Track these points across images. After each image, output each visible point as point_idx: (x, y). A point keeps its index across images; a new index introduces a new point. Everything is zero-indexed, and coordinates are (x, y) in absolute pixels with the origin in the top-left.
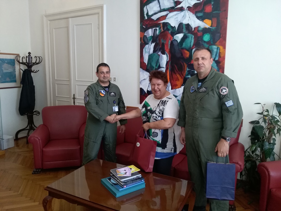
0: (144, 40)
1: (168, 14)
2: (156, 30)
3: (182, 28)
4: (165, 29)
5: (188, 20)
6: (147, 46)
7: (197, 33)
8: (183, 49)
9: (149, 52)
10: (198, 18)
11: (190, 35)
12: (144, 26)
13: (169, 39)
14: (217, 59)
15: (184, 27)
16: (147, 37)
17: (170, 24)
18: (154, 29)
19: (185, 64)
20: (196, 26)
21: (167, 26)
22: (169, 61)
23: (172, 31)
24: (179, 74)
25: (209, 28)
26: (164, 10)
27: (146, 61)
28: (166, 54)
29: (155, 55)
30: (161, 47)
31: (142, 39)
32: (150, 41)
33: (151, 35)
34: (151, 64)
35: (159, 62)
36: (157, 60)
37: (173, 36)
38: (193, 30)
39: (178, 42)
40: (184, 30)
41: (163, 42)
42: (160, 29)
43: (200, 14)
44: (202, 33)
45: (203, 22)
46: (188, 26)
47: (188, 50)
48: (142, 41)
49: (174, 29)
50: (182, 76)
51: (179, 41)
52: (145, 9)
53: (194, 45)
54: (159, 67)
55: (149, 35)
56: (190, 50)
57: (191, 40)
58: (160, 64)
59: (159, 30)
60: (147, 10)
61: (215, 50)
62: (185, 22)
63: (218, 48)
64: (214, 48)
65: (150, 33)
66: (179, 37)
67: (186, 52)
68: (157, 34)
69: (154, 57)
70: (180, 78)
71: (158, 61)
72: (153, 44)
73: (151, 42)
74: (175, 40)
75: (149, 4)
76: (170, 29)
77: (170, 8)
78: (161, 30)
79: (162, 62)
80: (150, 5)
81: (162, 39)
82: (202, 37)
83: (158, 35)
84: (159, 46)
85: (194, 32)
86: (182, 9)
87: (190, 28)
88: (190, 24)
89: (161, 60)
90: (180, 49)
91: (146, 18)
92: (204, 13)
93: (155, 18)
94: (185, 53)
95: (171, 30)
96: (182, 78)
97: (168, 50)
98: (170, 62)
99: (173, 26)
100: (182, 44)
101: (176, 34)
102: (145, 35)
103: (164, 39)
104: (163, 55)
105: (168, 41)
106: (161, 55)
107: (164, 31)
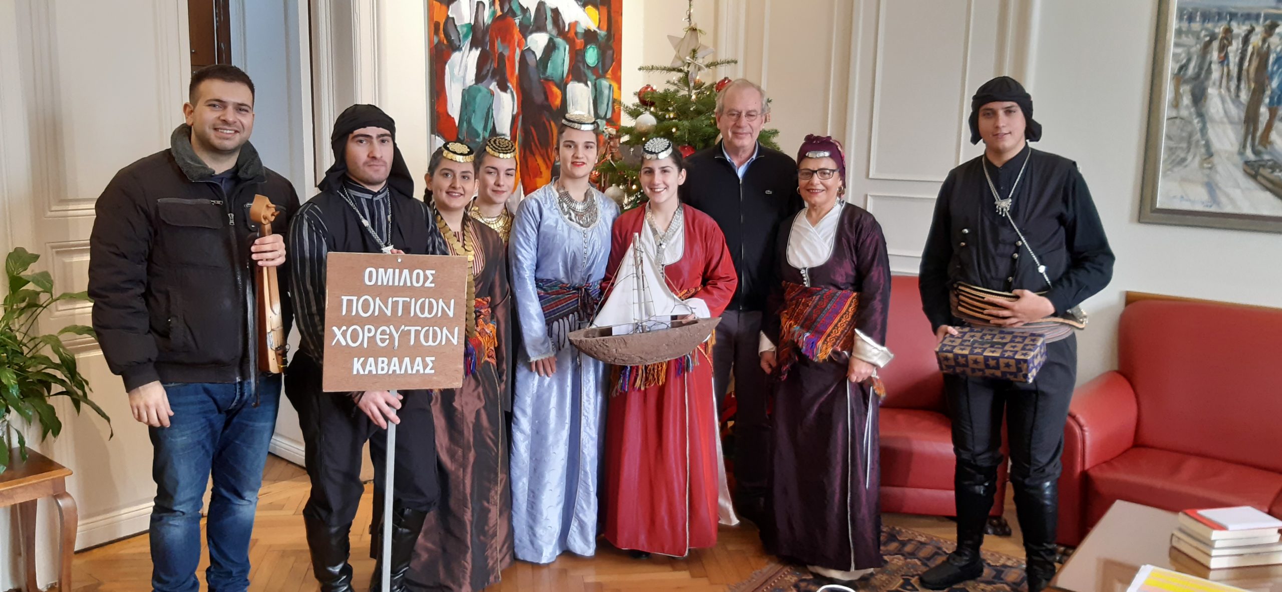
0: (447, 35)
2: (481, 5)
4: (506, 10)
6: (456, 56)
7: (574, 41)
8: (547, 80)
9: (464, 78)
11: (559, 41)
13: (516, 44)
14: (609, 116)
15: (549, 14)
16: (455, 26)
19: (553, 124)
20: (573, 20)
22: (518, 114)
24: (542, 156)
25: (595, 31)
27: (454, 109)
28: (509, 91)
29: (480, 90)
30: (496, 66)
33: (469, 22)
34: (469, 123)
35: (492, 116)
36: (486, 110)
37: (525, 37)
38: (567, 29)
39: (538, 58)
40: (550, 25)
41: (500, 50)
44: (582, 40)
45: (585, 11)
46: (556, 12)
47: (559, 87)
48: (442, 36)
49: (528, 15)
50: (547, 161)
53: (570, 71)
54: (494, 134)
55: (462, 18)
56: (563, 87)
57: (562, 59)
58: (495, 122)
59: (490, 7)
61: (606, 92)
63: (610, 86)
64: (605, 83)
65: (464, 11)
66: (538, 42)
67: (555, 90)
68: (485, 21)
69: (478, 99)
70: (543, 168)
71: (488, 115)
72: (476, 53)
74: (529, 49)
76: (519, 12)
78: (494, 8)
79: (499, 117)
81: (499, 39)
82: (583, 53)
84: (490, 61)
85: (569, 35)
87: (561, 22)
88: (560, 10)
89: (499, 110)
90: (542, 80)
94: (552, 92)
95: (520, 17)
96: (548, 167)
97: (515, 80)
98: (521, 117)
99: (526, 8)
100: (546, 67)
101: (531, 33)
102: (448, 16)
103: (503, 41)
104: (503, 94)
105: (514, 52)
106: (498, 93)
107: (503, 17)
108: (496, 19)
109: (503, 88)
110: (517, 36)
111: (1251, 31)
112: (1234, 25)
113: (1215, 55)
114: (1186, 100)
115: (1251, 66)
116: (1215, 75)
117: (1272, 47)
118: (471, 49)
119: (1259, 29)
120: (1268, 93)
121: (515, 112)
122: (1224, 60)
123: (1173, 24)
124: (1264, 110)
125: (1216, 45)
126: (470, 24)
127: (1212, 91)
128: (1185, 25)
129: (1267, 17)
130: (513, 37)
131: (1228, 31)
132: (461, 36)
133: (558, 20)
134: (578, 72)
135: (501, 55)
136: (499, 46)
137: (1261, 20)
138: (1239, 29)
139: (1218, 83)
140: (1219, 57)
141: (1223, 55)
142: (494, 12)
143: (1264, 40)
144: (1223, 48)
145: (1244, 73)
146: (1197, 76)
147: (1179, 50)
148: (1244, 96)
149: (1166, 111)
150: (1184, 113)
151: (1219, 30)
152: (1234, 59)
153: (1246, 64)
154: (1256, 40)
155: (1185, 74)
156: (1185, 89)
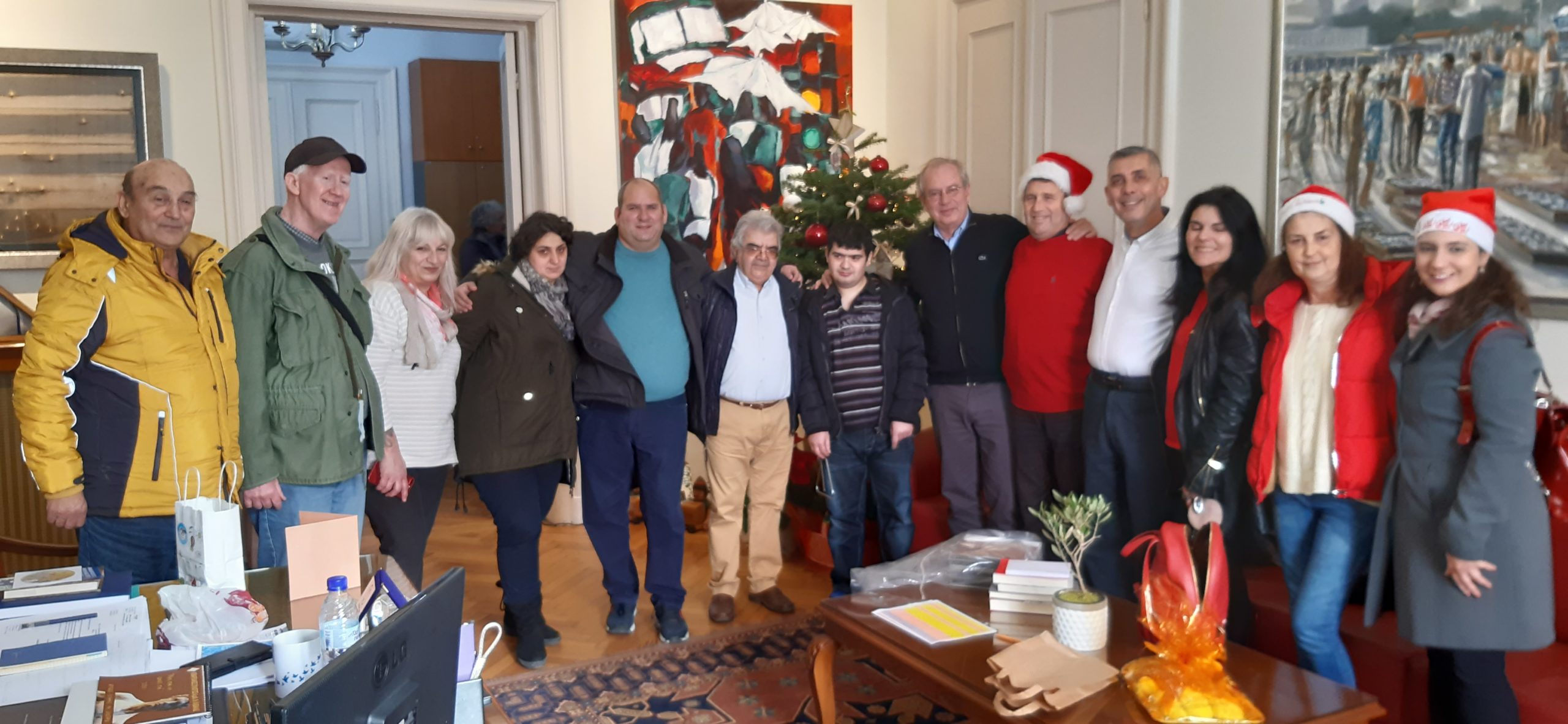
0: (636, 131)
1: (708, 60)
2: (674, 102)
3: (748, 105)
4: (703, 102)
5: (766, 87)
6: (646, 149)
7: (789, 126)
8: (756, 165)
9: (656, 168)
10: (791, 84)
11: (770, 127)
12: (633, 86)
13: (716, 132)
15: (756, 103)
16: (645, 123)
17: (716, 91)
18: (668, 97)
20: (786, 106)
21: (708, 94)
22: (719, 198)
23: (723, 110)
25: (815, 115)
26: (697, 46)
28: (708, 177)
29: (674, 178)
30: (692, 155)
31: (630, 124)
32: (655, 135)
33: (659, 117)
35: (689, 201)
36: (681, 196)
37: (727, 127)
38: (779, 115)
39: (743, 145)
40: (757, 113)
41: (697, 141)
42: (687, 99)
43: (795, 76)
44: (799, 124)
45: (801, 96)
46: (765, 102)
47: (769, 170)
48: (630, 131)
49: (729, 105)
51: (744, 141)
52: (635, 29)
53: (783, 155)
54: (691, 217)
55: (651, 114)
56: (775, 170)
57: (775, 143)
58: (693, 207)
59: (685, 101)
60: (644, 37)
62: (757, 91)
65: (654, 108)
66: (743, 130)
67: (766, 174)
68: (679, 115)
69: (672, 186)
71: (684, 200)
72: (669, 145)
73: (658, 138)
74: (732, 137)
75: (646, 17)
77: (715, 43)
78: (689, 103)
79: (697, 202)
80: (653, 20)
81: (696, 131)
82: (800, 136)
83: (683, 120)
84: (685, 150)
85: (782, 121)
86: (746, 52)
87: (771, 109)
88: (770, 98)
89: (696, 197)
90: (748, 166)
91: (641, 60)
92: (804, 75)
93: (669, 63)
94: (762, 177)
95: (721, 109)
97: (715, 167)
98: (722, 202)
99: (726, 99)
100: (752, 152)
101: (734, 121)
102: (636, 114)
103: (701, 131)
104: (701, 181)
105: (714, 140)
106: (695, 181)
107: (700, 110)
108: (690, 112)
109: (702, 174)
110: (717, 125)
111: (1347, 78)
112: (1333, 72)
113: (1318, 107)
114: (1295, 159)
115: (1349, 117)
116: (1319, 129)
117: (1367, 94)
118: (662, 142)
119: (1354, 75)
120: (1365, 146)
121: (716, 196)
122: (1326, 112)
123: (1282, 76)
124: (1362, 166)
125: (1318, 95)
126: (661, 119)
127: (1317, 147)
128: (1291, 75)
129: (1361, 60)
130: (712, 127)
131: (1328, 79)
132: (652, 131)
133: (768, 108)
134: (794, 153)
135: (698, 147)
136: (695, 137)
137: (1356, 65)
138: (1337, 77)
139: (1321, 137)
140: (1322, 109)
141: (1324, 106)
142: (689, 107)
143: (1360, 87)
144: (1324, 99)
145: (1343, 125)
146: (1304, 130)
147: (1288, 104)
148: (1345, 151)
149: (1279, 173)
150: (1294, 173)
151: (1320, 78)
152: (1334, 110)
153: (1345, 115)
154: (1352, 87)
155: (1293, 130)
156: (1294, 146)
